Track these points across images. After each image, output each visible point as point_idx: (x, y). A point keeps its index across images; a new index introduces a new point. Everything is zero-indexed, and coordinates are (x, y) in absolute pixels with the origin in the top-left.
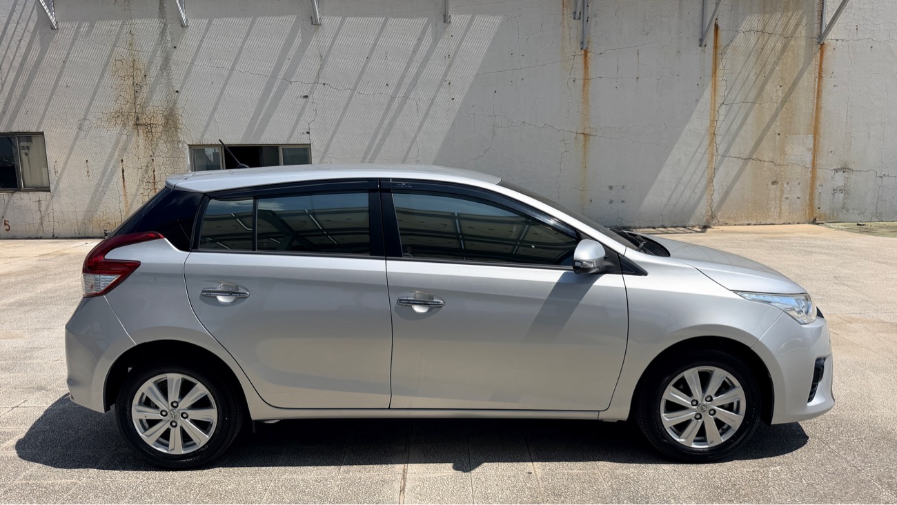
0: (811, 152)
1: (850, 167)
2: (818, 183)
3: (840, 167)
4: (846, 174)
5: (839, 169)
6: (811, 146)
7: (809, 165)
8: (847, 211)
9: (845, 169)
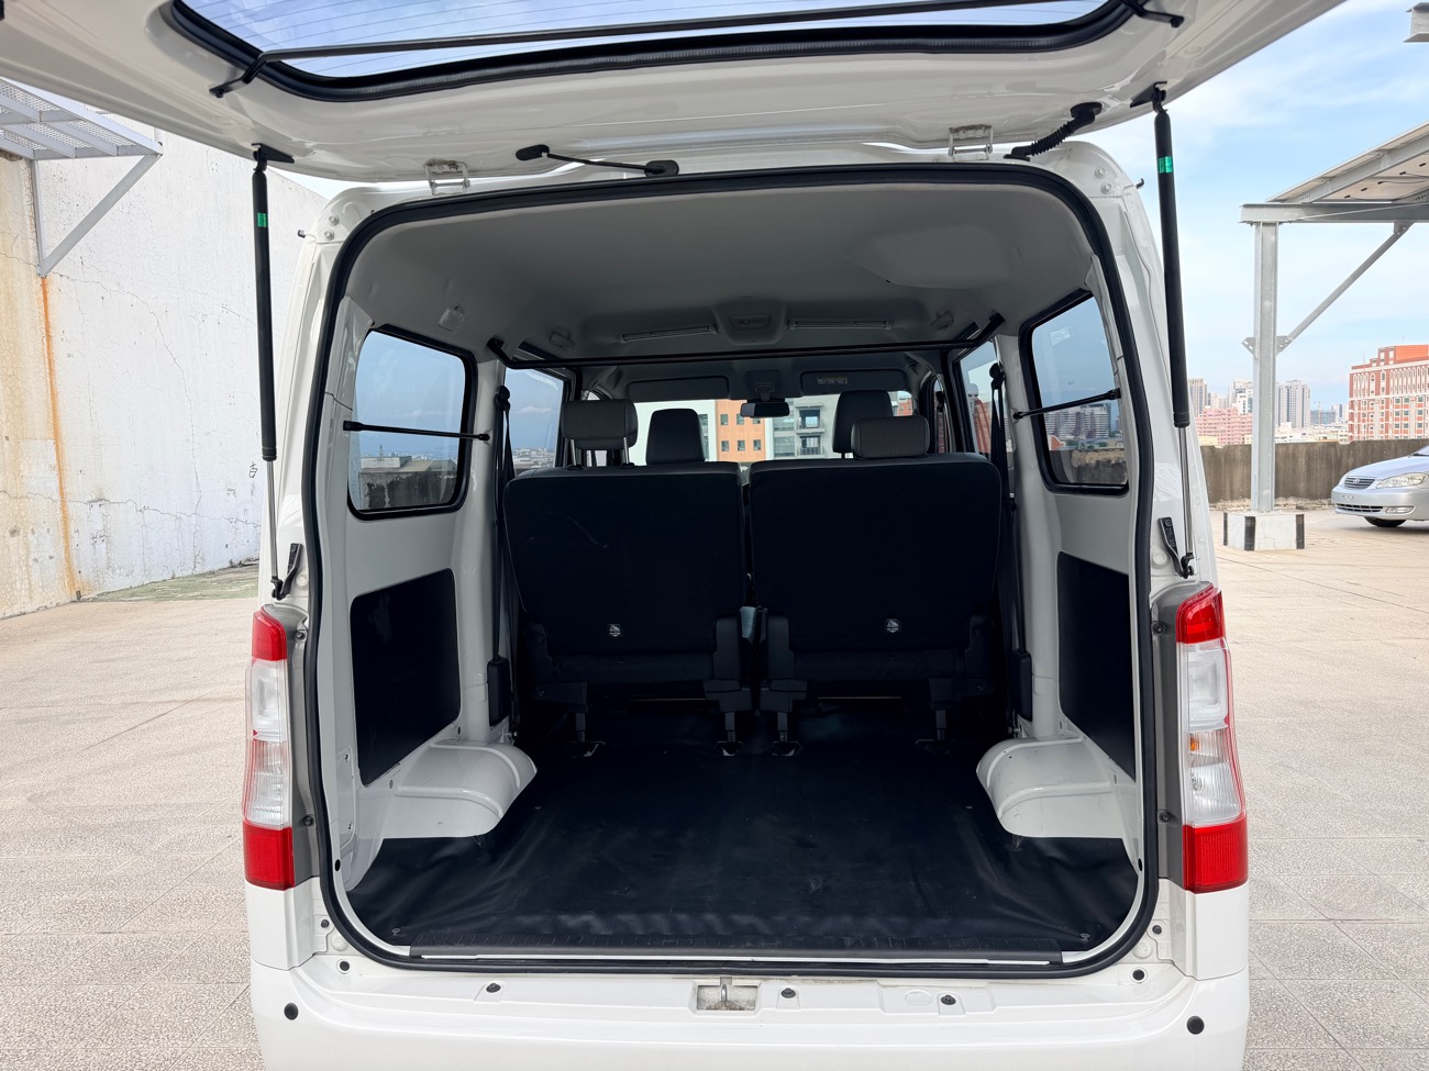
0: (56, 472)
1: (107, 497)
2: (72, 527)
3: (94, 497)
4: (103, 509)
5: (94, 501)
6: (54, 462)
7: (56, 496)
8: (113, 572)
9: (101, 500)
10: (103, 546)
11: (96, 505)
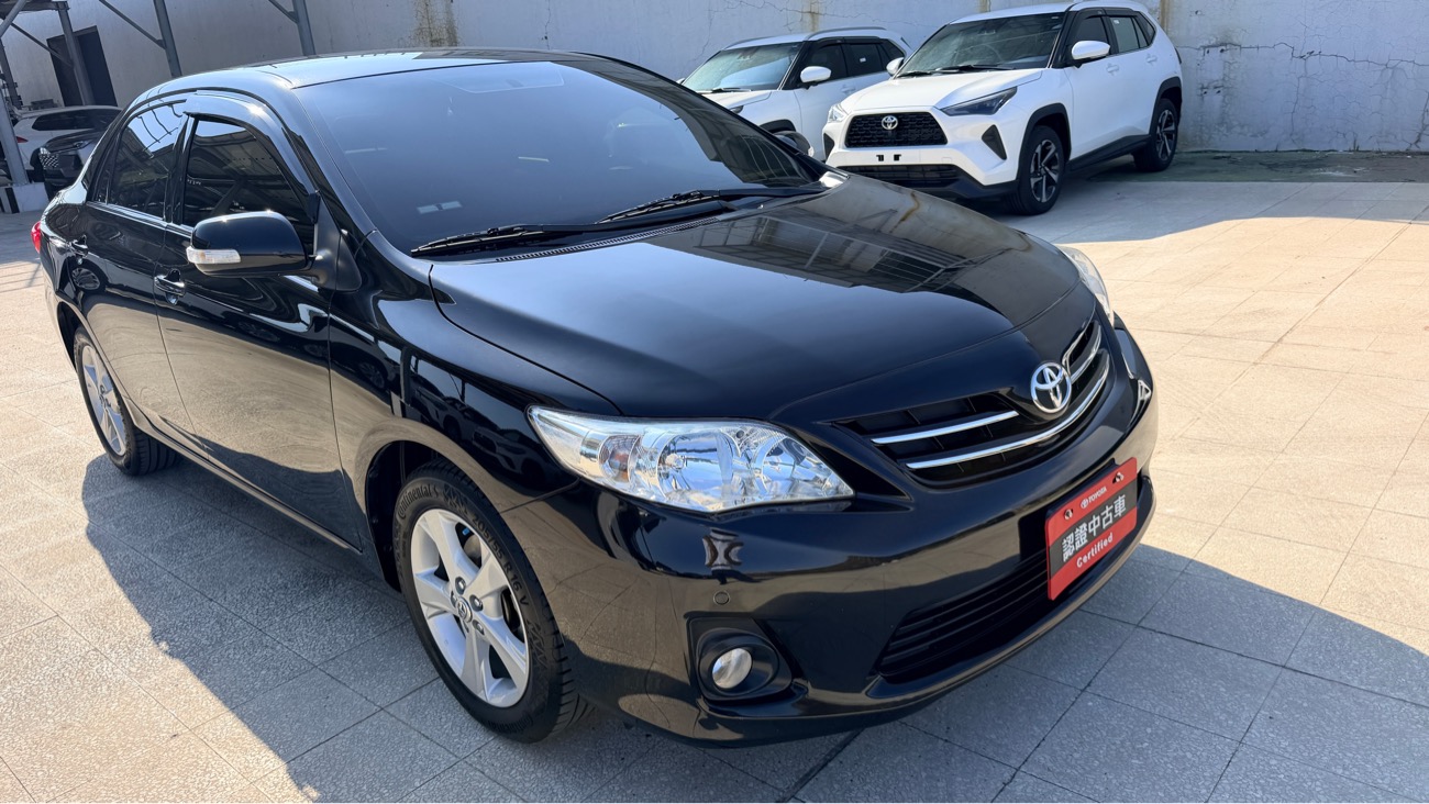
1: (1235, 41)
3: (1213, 42)
4: (1227, 55)
5: (1213, 46)
8: (1229, 129)
9: (1226, 45)
10: (1219, 98)
11: (1215, 52)
